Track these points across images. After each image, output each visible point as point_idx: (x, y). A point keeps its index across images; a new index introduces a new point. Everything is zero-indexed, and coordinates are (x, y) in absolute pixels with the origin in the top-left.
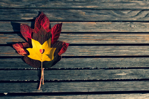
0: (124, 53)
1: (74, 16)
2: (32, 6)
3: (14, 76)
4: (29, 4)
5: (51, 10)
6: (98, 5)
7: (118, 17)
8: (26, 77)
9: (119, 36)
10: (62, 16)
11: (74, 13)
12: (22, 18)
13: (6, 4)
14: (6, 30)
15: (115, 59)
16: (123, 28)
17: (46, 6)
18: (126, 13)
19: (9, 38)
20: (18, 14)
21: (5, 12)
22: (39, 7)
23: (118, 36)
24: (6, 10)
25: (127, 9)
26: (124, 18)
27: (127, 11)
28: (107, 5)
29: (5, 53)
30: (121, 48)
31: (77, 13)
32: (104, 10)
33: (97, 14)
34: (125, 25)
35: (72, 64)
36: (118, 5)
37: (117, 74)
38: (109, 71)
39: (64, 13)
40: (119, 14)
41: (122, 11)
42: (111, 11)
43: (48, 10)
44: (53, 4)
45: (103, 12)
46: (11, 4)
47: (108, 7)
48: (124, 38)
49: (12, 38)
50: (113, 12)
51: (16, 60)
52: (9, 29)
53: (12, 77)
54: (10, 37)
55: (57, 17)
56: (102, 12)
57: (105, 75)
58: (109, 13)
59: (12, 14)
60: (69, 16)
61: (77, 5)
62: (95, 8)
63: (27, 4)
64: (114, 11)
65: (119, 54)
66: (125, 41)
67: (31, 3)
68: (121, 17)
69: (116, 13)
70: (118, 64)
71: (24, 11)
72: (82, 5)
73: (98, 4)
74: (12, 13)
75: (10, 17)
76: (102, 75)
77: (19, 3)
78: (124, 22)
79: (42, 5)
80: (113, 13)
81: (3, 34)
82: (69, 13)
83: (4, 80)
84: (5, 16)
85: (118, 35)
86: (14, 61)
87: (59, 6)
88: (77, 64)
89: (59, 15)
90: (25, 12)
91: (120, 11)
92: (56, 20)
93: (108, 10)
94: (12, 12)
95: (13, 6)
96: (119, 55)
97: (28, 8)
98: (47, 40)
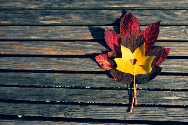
0: (176, 69)
1: (107, 18)
2: (54, 7)
3: (30, 95)
4: (50, 3)
5: (78, 11)
6: (140, 4)
7: (167, 19)
8: (45, 97)
9: (169, 45)
10: (91, 18)
11: (107, 15)
12: (41, 22)
13: (23, 5)
14: (21, 37)
15: (162, 76)
16: (175, 34)
17: (71, 6)
18: (179, 13)
19: (25, 47)
20: (36, 17)
21: (21, 15)
22: (63, 8)
23: (167, 45)
24: (22, 12)
25: (181, 8)
26: (176, 21)
27: (181, 11)
28: (152, 3)
29: (20, 65)
30: (172, 62)
31: (111, 14)
32: (149, 11)
33: (139, 16)
34: (177, 30)
35: (104, 82)
36: (168, 3)
37: (164, 98)
38: (154, 93)
39: (94, 15)
40: (169, 15)
41: (173, 12)
42: (158, 11)
43: (74, 11)
44: (80, 3)
45: (147, 13)
46: (29, 4)
47: (154, 6)
48: (176, 49)
49: (29, 47)
50: (161, 12)
51: (32, 75)
52: (25, 36)
53: (28, 95)
54: (26, 46)
55: (85, 20)
56: (146, 12)
57: (148, 98)
58: (155, 15)
59: (29, 17)
60: (100, 19)
61: (111, 4)
62: (136, 7)
63: (48, 4)
65: (168, 70)
66: (177, 53)
67: (53, 2)
68: (171, 20)
69: (165, 14)
70: (167, 83)
71: (43, 12)
72: (119, 4)
73: (140, 2)
74: (29, 15)
75: (27, 21)
76: (143, 98)
77: (37, 2)
78: (176, 27)
79: (66, 5)
80: (161, 14)
81: (18, 42)
82: (101, 15)
83: (18, 99)
84: (21, 19)
85: (167, 44)
86: (30, 76)
87: (88, 5)
88: (109, 82)
89: (88, 18)
90: (45, 14)
91: (170, 11)
92: (84, 24)
93: (154, 11)
94: (29, 13)
95: (30, 6)
96: (167, 72)
97: (48, 9)
98: (139, 47)
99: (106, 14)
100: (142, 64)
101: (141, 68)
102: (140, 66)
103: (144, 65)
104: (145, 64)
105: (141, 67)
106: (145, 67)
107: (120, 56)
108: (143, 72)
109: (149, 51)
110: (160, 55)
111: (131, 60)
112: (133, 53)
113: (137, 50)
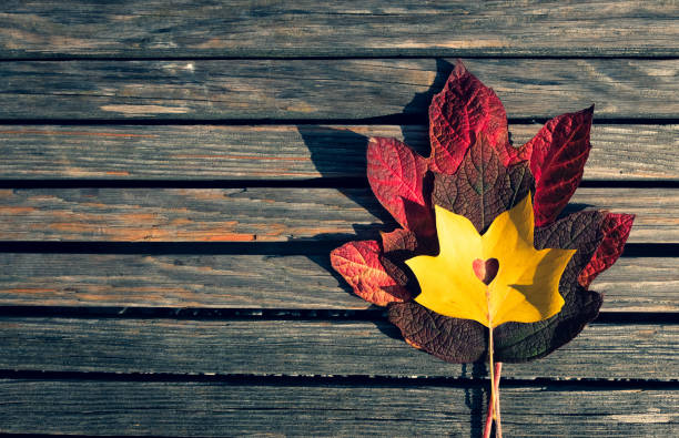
0: (657, 298)
1: (376, 93)
2: (159, 46)
3: (57, 413)
4: (141, 33)
5: (256, 64)
6: (508, 35)
7: (619, 96)
8: (120, 420)
9: (627, 201)
10: (312, 93)
11: (377, 78)
12: (106, 108)
13: (31, 38)
14: (24, 172)
15: (604, 328)
16: (649, 158)
17: (230, 43)
18: (665, 73)
19: (38, 212)
20: (85, 89)
21: (23, 79)
22: (196, 51)
23: (620, 201)
24: (27, 68)
25: (671, 50)
26: (655, 103)
27: (672, 62)
28: (557, 31)
29: (18, 288)
30: (639, 269)
31: (391, 77)
32: (545, 62)
33: (506, 83)
34: (658, 140)
35: (364, 353)
36: (618, 33)
37: (614, 417)
38: (571, 400)
39: (322, 80)
40: (626, 78)
41: (641, 66)
42: (581, 62)
43: (242, 65)
44: (265, 33)
45: (537, 70)
46: (56, 34)
47: (563, 46)
48: (657, 216)
49: (56, 213)
50: (591, 68)
51: (69, 329)
52: (38, 164)
53: (48, 414)
54: (43, 207)
55: (286, 102)
56: (532, 70)
57: (547, 420)
58: (571, 78)
59: (58, 87)
60: (348, 97)
61: (392, 37)
62: (490, 49)
63: (135, 35)
64: (597, 63)
65: (627, 304)
66: (661, 232)
67: (154, 27)
68: (635, 98)
69: (609, 76)
70: (622, 357)
71: (115, 69)
72: (422, 36)
73: (509, 28)
74: (55, 80)
75: (48, 104)
76: (528, 419)
77: (91, 28)
78: (655, 126)
79: (208, 39)
80: (594, 74)
81: (10, 191)
82: (353, 79)
83: (8, 431)
84: (22, 96)
85: (621, 195)
86: (59, 332)
87: (297, 40)
88: (389, 354)
89: (300, 91)
90: (120, 74)
91: (630, 63)
92: (281, 114)
93: (563, 62)
94: (54, 74)
95: (61, 45)
96: (624, 310)
97: (137, 55)
98: (508, 209)
99: (371, 75)
100: (520, 279)
101: (520, 297)
102: (514, 286)
103: (531, 283)
104: (534, 279)
105: (516, 292)
106: (534, 293)
107: (430, 246)
108: (529, 315)
109: (548, 225)
110: (594, 243)
111: (476, 265)
112: (482, 233)
113: (500, 223)
